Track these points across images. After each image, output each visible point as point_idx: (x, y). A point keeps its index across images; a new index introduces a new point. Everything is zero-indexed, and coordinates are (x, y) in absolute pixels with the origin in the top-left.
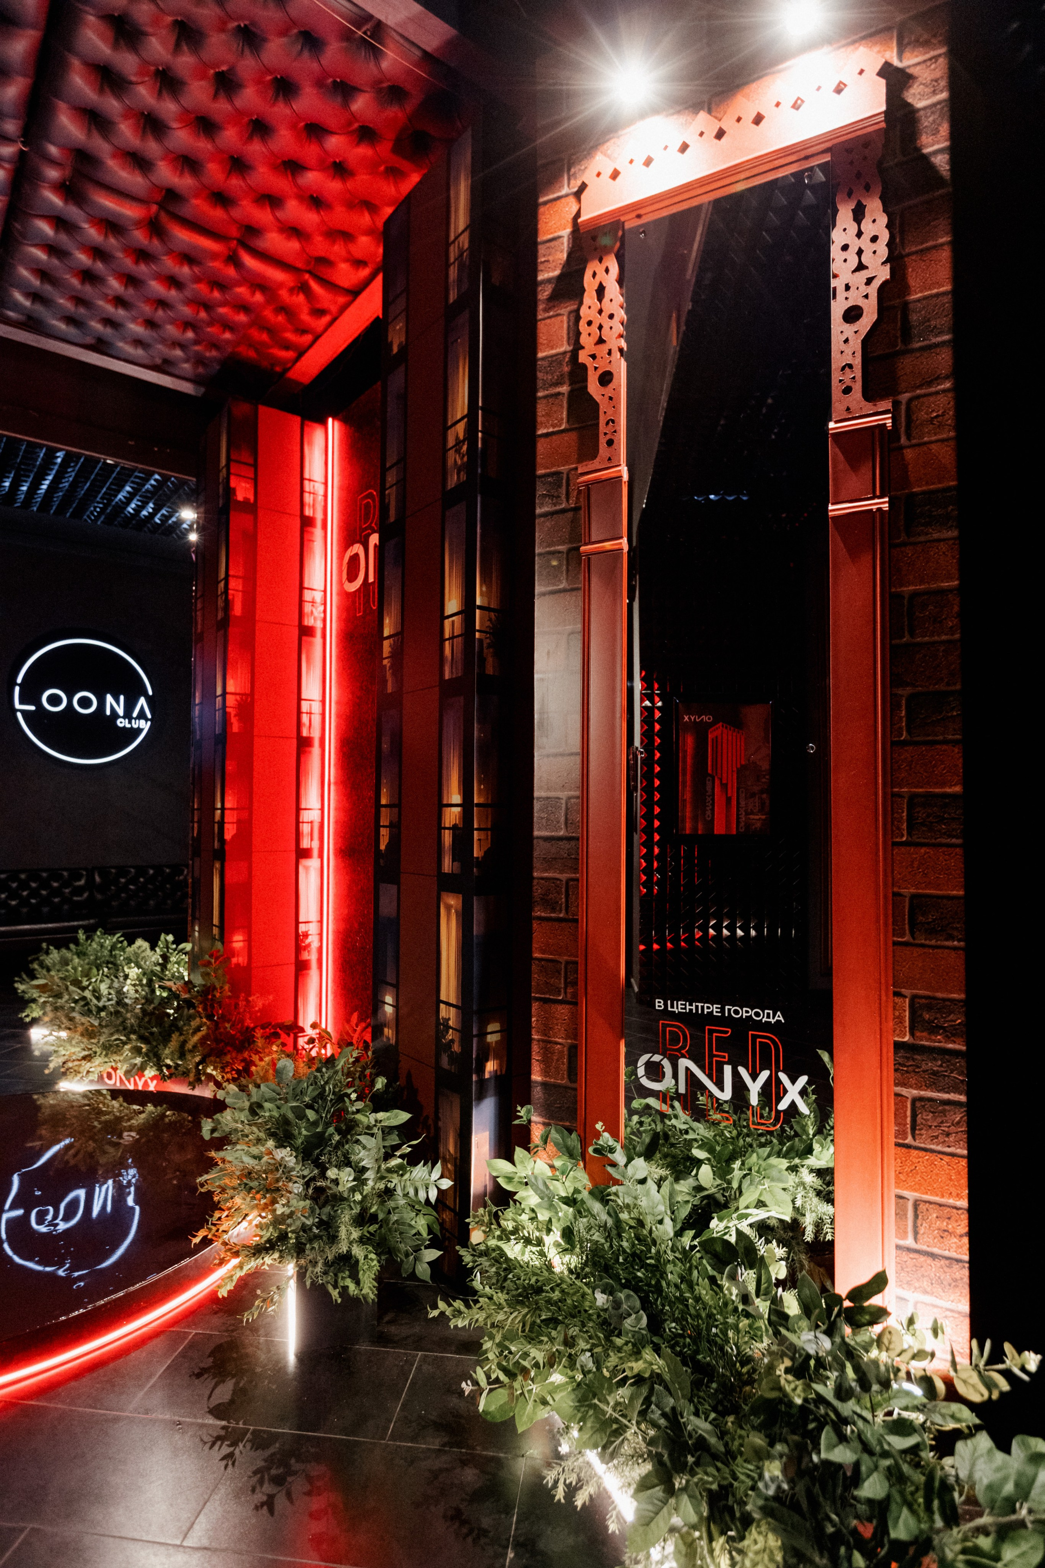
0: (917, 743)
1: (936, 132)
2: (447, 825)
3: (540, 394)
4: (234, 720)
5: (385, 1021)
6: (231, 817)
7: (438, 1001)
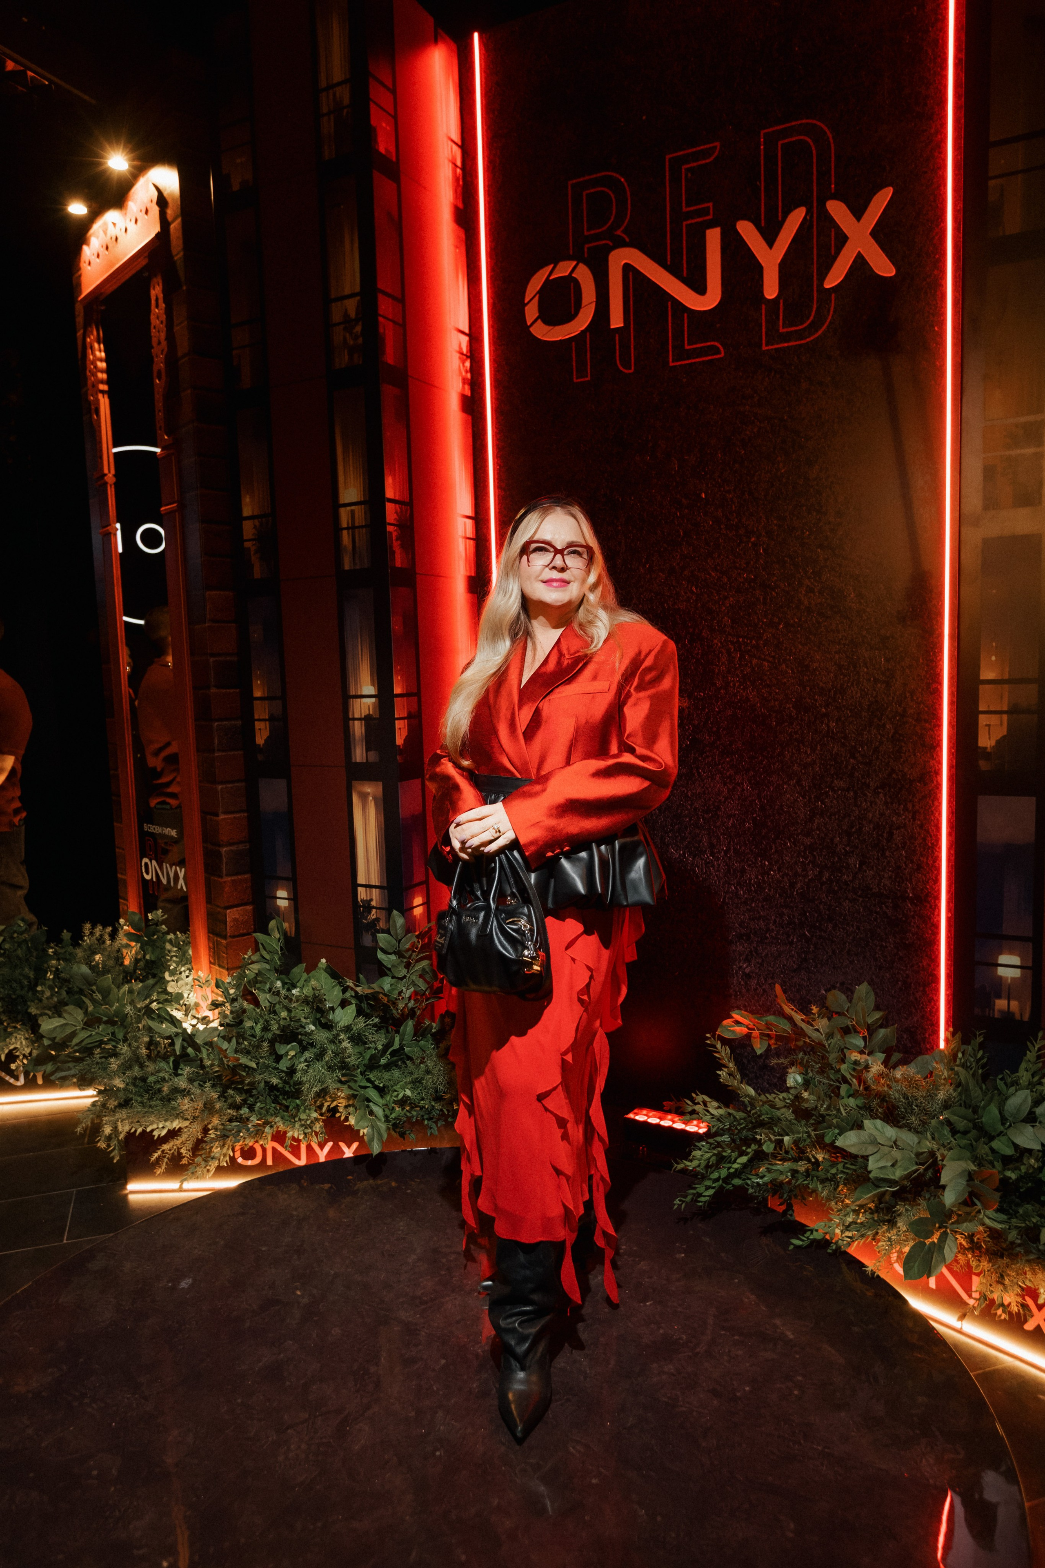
4: (396, 545)
5: (998, 987)
6: (400, 709)
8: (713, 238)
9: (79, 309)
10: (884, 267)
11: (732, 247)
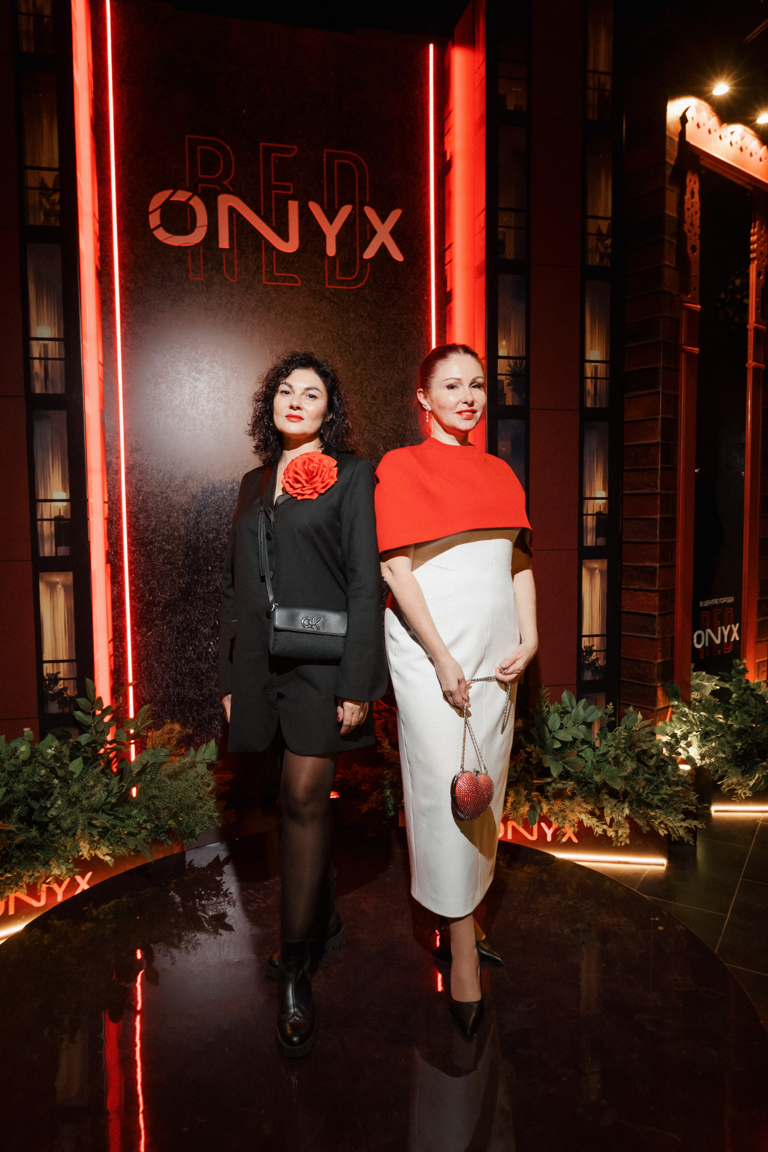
2: (589, 512)
3: (665, 238)
7: (580, 636)
10: (397, 255)
11: (306, 217)
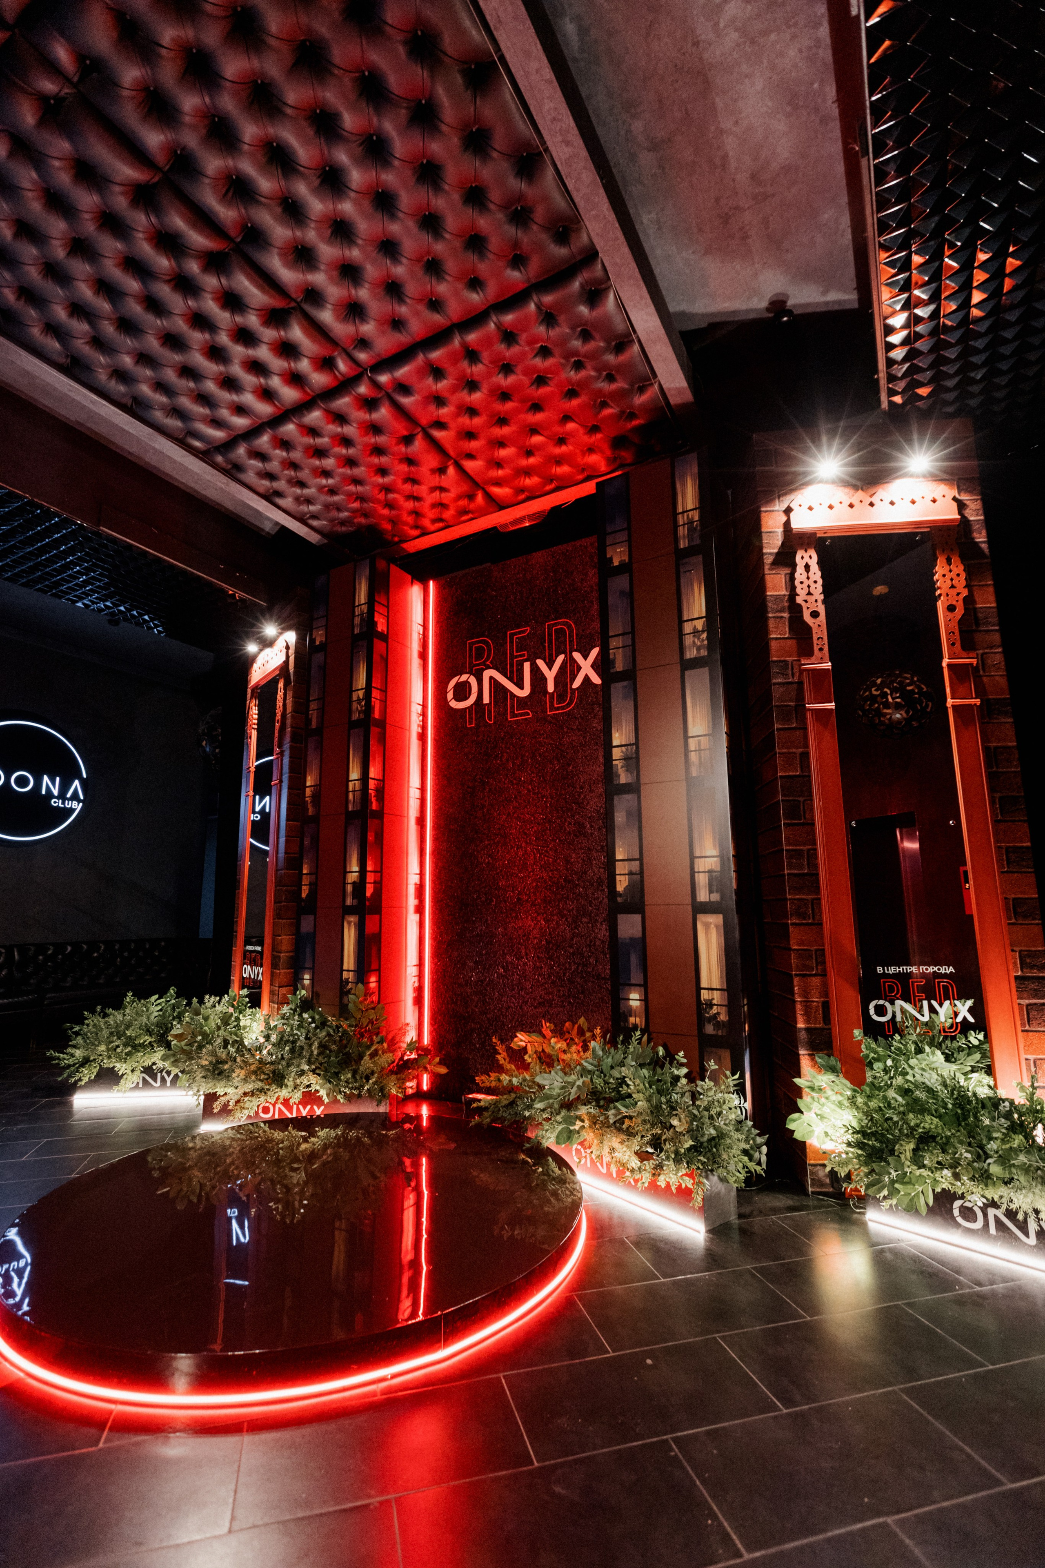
0: (1007, 821)
1: (980, 533)
2: (701, 870)
3: (770, 615)
4: (373, 799)
5: (630, 1012)
6: (370, 878)
7: (699, 989)
8: (527, 666)
9: (249, 691)
10: (596, 680)
11: (535, 670)
